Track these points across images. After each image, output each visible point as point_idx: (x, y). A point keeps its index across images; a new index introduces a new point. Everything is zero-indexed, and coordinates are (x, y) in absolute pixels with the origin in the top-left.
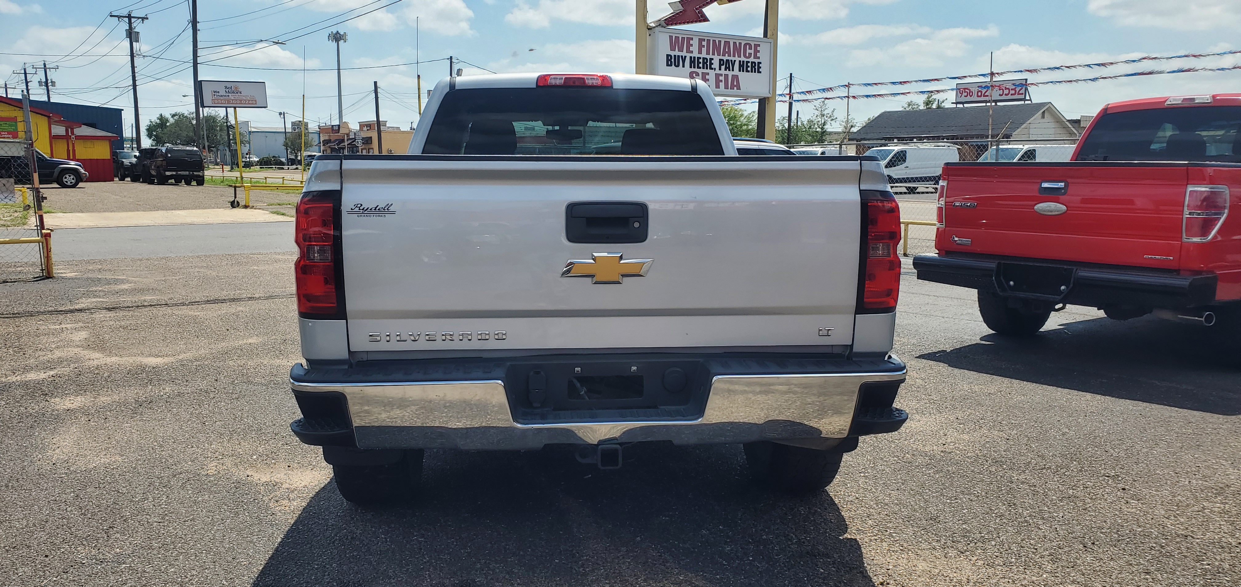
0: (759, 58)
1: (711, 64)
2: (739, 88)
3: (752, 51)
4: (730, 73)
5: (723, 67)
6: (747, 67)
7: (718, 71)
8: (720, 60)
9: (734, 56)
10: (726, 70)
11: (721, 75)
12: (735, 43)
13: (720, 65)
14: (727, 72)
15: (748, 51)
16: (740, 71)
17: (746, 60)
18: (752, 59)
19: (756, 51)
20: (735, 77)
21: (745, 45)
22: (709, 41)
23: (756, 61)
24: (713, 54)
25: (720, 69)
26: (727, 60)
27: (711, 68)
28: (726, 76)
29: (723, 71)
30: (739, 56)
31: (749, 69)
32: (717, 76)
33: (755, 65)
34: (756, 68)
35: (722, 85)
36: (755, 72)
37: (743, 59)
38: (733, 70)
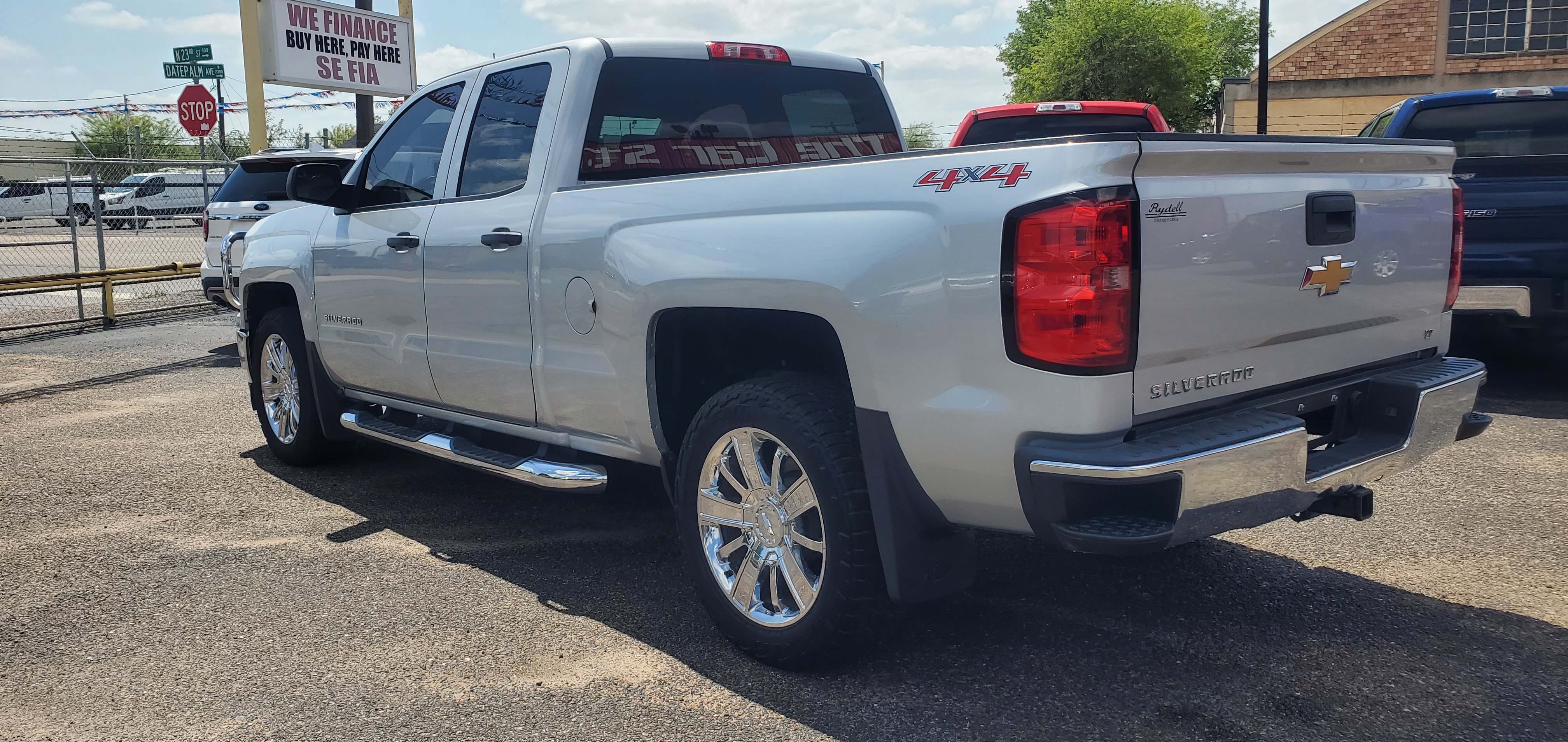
0: (396, 43)
1: (342, 47)
2: (377, 83)
3: (388, 33)
4: (365, 61)
5: (356, 52)
6: (384, 54)
7: (350, 58)
8: (352, 42)
9: (368, 38)
10: (359, 56)
11: (355, 63)
12: (367, 20)
13: (353, 50)
14: (361, 60)
15: (383, 33)
16: (376, 59)
17: (381, 44)
18: (388, 44)
19: (393, 34)
20: (371, 67)
21: (380, 23)
22: (336, 15)
23: (394, 46)
24: (343, 34)
25: (353, 55)
26: (360, 44)
27: (342, 53)
28: (361, 64)
29: (356, 59)
30: (374, 39)
31: (386, 57)
32: (351, 64)
33: (393, 53)
34: (392, 56)
35: (357, 76)
36: (393, 62)
37: (378, 42)
38: (368, 58)
